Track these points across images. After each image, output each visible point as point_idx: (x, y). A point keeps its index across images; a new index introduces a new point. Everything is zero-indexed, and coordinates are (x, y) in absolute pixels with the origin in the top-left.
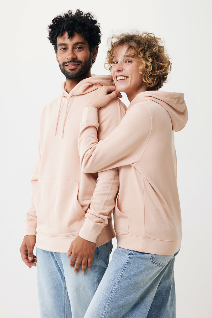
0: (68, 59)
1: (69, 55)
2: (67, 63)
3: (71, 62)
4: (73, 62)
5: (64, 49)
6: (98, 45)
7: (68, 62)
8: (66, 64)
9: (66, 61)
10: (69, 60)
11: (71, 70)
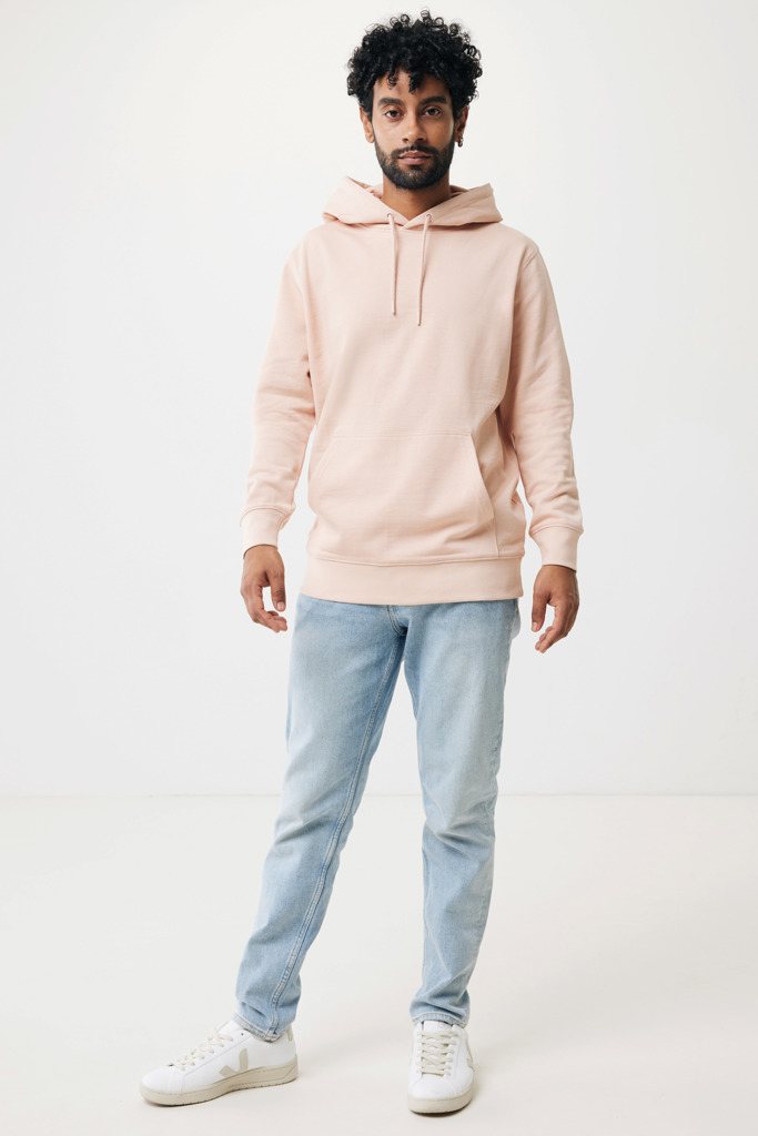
0: (406, 140)
1: (409, 128)
2: (403, 151)
3: (412, 148)
4: (419, 148)
5: (393, 113)
6: (468, 102)
7: (407, 149)
8: (402, 155)
9: (402, 145)
10: (409, 145)
11: (413, 167)
